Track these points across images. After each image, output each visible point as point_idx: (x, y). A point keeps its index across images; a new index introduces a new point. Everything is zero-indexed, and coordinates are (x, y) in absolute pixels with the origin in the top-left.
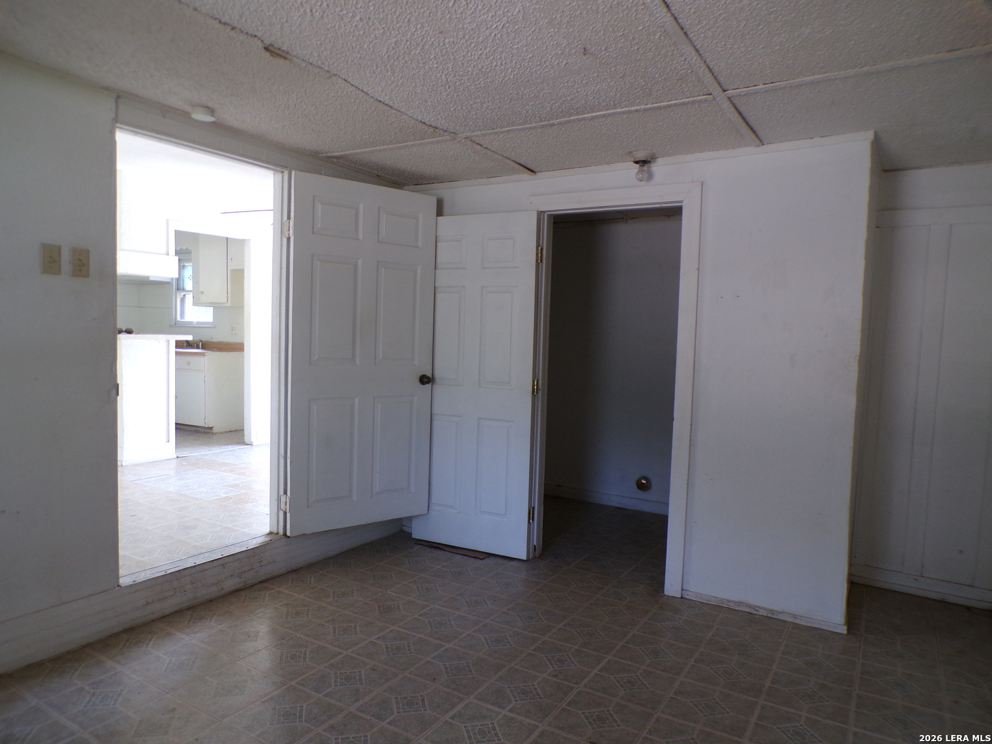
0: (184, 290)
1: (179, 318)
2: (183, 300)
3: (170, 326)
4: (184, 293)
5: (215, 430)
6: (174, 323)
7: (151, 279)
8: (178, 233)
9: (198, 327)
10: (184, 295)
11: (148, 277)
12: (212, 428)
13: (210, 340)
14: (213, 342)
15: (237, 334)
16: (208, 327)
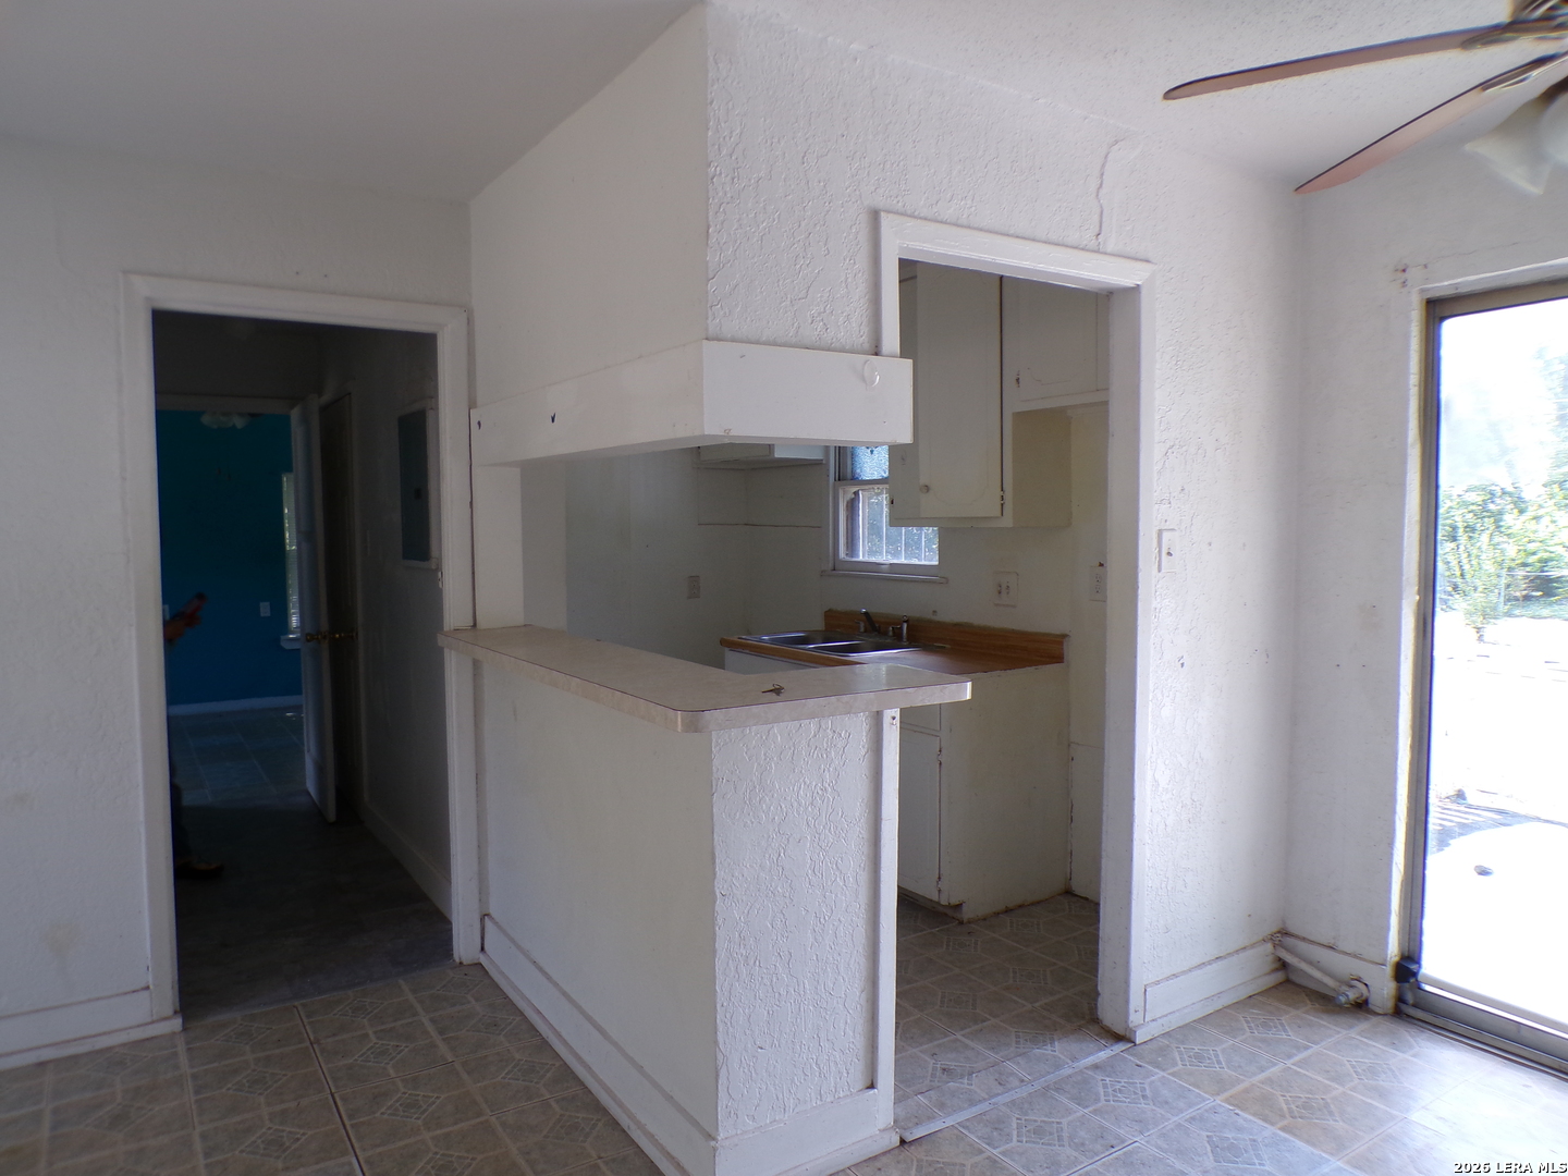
0: (854, 479)
1: (842, 554)
2: (852, 506)
3: (823, 573)
4: (855, 489)
5: (967, 913)
6: (831, 565)
7: (778, 454)
8: (910, 271)
9: (896, 580)
10: (856, 493)
11: (770, 447)
12: (959, 907)
13: (929, 616)
14: (939, 622)
15: (1014, 607)
16: (923, 581)
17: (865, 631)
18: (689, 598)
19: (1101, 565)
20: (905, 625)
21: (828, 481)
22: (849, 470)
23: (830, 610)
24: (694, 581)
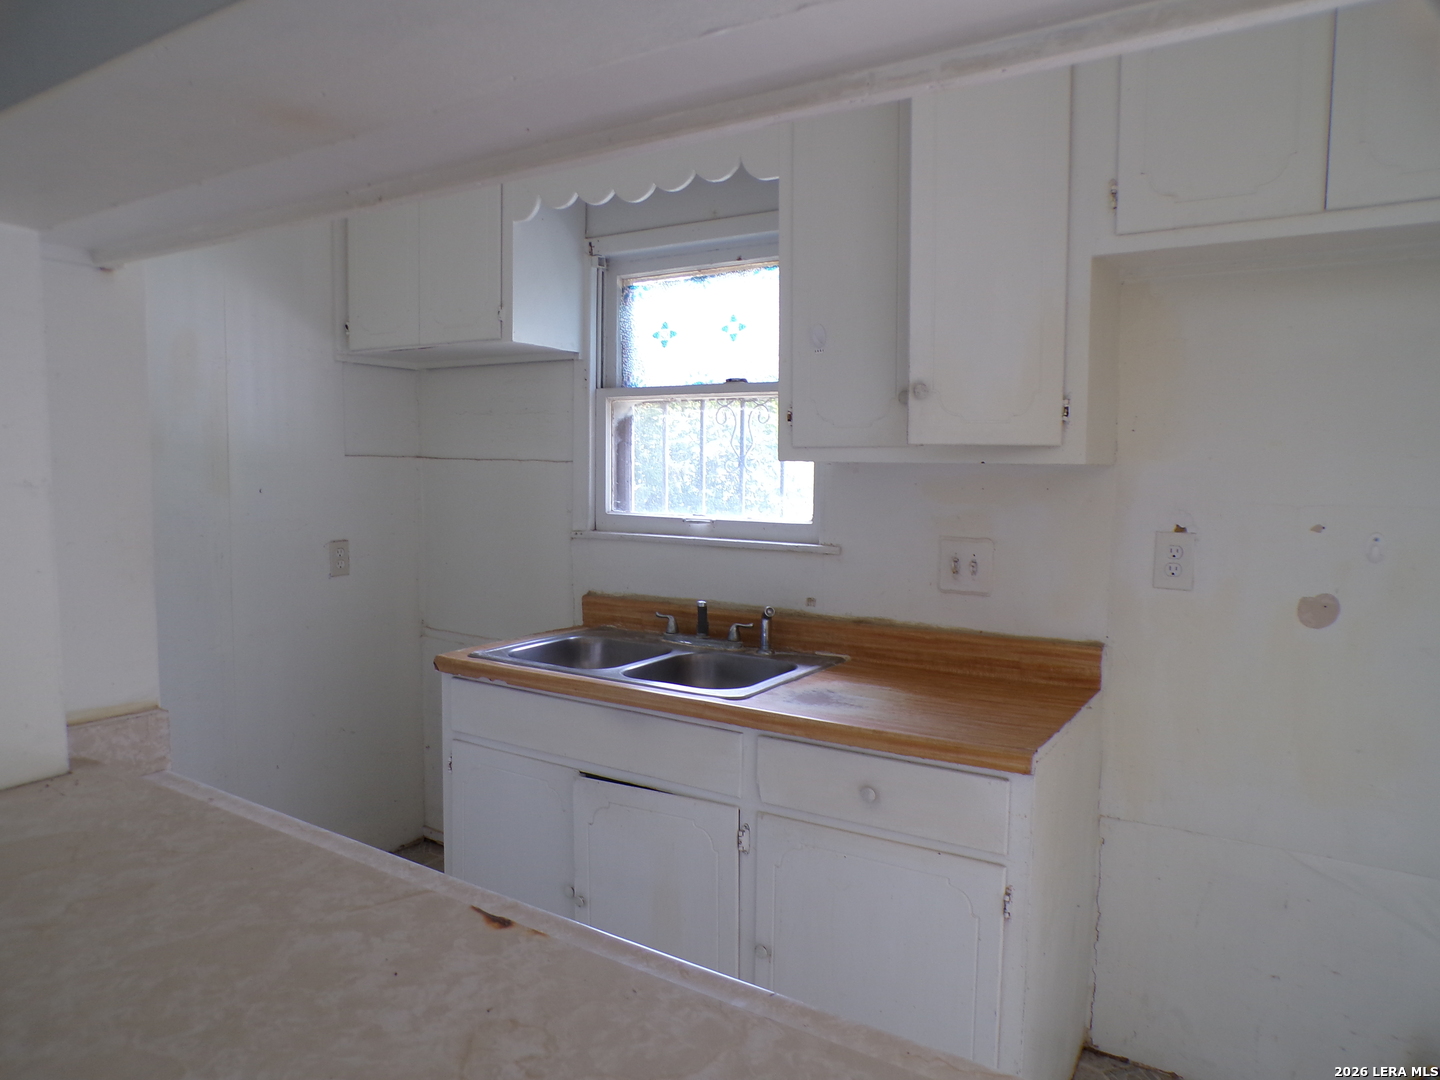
1: (610, 506)
4: (627, 403)
6: (593, 522)
10: (629, 409)
13: (801, 606)
14: (820, 617)
15: (983, 595)
16: (790, 550)
17: (678, 631)
18: (331, 576)
19: (1180, 529)
20: (765, 623)
21: (586, 388)
22: (618, 373)
23: (589, 594)
24: (339, 547)
